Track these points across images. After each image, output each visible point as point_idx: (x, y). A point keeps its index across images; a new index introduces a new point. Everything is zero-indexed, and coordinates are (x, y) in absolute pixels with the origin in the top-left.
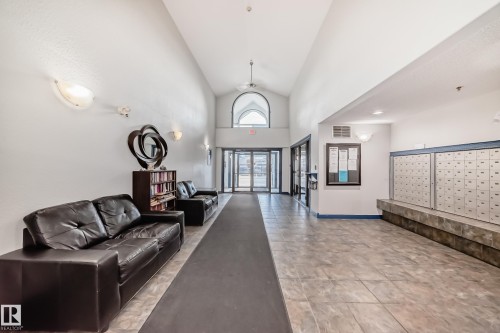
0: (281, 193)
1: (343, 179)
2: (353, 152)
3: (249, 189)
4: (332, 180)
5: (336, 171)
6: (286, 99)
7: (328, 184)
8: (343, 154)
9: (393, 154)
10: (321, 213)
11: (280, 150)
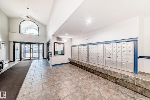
0: (43, 58)
1: (59, 53)
2: (62, 45)
3: (29, 59)
4: (56, 54)
5: (57, 51)
6: (45, 27)
7: (55, 55)
8: (60, 46)
9: (72, 46)
10: (53, 64)
11: (43, 44)
